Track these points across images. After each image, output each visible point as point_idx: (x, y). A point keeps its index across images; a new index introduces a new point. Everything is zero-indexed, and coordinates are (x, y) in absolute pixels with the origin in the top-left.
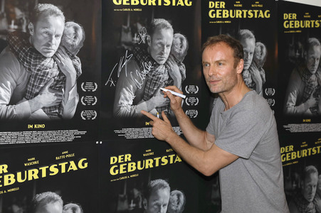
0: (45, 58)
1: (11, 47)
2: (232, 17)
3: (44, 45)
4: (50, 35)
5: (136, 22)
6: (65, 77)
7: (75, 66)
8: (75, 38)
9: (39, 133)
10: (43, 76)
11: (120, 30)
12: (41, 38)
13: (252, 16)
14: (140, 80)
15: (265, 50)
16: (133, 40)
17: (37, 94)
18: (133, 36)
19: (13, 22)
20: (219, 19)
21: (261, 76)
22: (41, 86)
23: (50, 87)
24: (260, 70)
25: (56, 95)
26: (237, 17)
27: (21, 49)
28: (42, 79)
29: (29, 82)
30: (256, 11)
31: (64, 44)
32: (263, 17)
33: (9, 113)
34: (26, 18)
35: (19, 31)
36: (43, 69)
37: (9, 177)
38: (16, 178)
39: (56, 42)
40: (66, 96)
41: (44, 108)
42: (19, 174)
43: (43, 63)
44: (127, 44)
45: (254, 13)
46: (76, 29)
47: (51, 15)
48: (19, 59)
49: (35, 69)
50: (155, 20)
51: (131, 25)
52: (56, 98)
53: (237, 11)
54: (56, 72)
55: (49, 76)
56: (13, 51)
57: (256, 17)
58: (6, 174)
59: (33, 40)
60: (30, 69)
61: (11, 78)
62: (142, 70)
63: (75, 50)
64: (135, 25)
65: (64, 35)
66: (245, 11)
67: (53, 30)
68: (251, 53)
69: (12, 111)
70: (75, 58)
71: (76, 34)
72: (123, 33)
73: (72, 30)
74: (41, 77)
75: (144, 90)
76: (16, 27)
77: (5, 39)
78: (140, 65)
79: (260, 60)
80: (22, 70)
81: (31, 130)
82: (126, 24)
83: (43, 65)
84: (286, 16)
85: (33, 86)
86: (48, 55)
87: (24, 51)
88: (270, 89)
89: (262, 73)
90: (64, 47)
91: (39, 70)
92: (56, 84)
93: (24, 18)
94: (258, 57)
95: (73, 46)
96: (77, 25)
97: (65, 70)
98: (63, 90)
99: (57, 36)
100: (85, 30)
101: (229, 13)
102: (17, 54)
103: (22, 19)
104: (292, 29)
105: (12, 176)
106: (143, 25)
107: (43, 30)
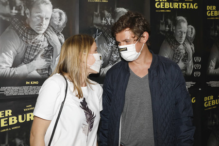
0: (38, 34)
1: (12, 26)
2: (171, 7)
3: (38, 25)
4: (42, 18)
5: (104, 10)
6: (53, 48)
7: (60, 40)
8: (60, 20)
9: (34, 87)
10: (37, 47)
11: (92, 15)
12: (35, 20)
13: (185, 7)
14: (107, 50)
15: (194, 31)
16: (102, 22)
17: (32, 60)
18: (102, 20)
19: (14, 8)
20: (162, 9)
21: (192, 48)
22: (35, 54)
23: (42, 55)
24: (191, 44)
25: (46, 61)
26: (175, 7)
27: (20, 27)
28: (36, 49)
29: (26, 51)
30: (188, 4)
31: (51, 25)
32: (193, 8)
33: (12, 74)
34: (24, 5)
35: (18, 15)
36: (37, 42)
37: (13, 119)
38: (18, 119)
39: (46, 23)
40: (54, 61)
41: (37, 70)
42: (20, 117)
43: (36, 38)
44: (97, 25)
45: (186, 5)
46: (60, 14)
47: (42, 3)
48: (19, 35)
49: (31, 42)
50: (117, 9)
51: (100, 12)
52: (46, 63)
53: (175, 4)
54: (46, 44)
55: (41, 47)
56: (15, 29)
57: (188, 8)
58: (11, 116)
59: (29, 22)
60: (27, 42)
61: (13, 48)
62: (108, 43)
63: (60, 29)
64: (103, 12)
65: (52, 18)
66: (180, 4)
67: (43, 14)
68: (184, 33)
69: (14, 72)
70: (60, 35)
71: (60, 17)
72: (94, 17)
73: (58, 15)
74: (35, 48)
75: (110, 57)
76: (16, 12)
77: (9, 20)
78: (107, 40)
79: (191, 38)
80: (21, 43)
81: (28, 85)
82: (96, 11)
83: (36, 39)
84: (208, 8)
85: (29, 54)
86: (40, 32)
87: (22, 29)
88: (198, 58)
89: (192, 46)
90: (52, 27)
91: (33, 43)
92: (46, 53)
93: (22, 6)
94: (189, 36)
95: (58, 26)
96: (61, 11)
97: (53, 43)
98: (51, 57)
99: (46, 19)
100: (67, 15)
101: (169, 5)
102: (17, 32)
103: (21, 6)
104: (212, 17)
105: (15, 118)
106: (109, 12)
107: (37, 14)
